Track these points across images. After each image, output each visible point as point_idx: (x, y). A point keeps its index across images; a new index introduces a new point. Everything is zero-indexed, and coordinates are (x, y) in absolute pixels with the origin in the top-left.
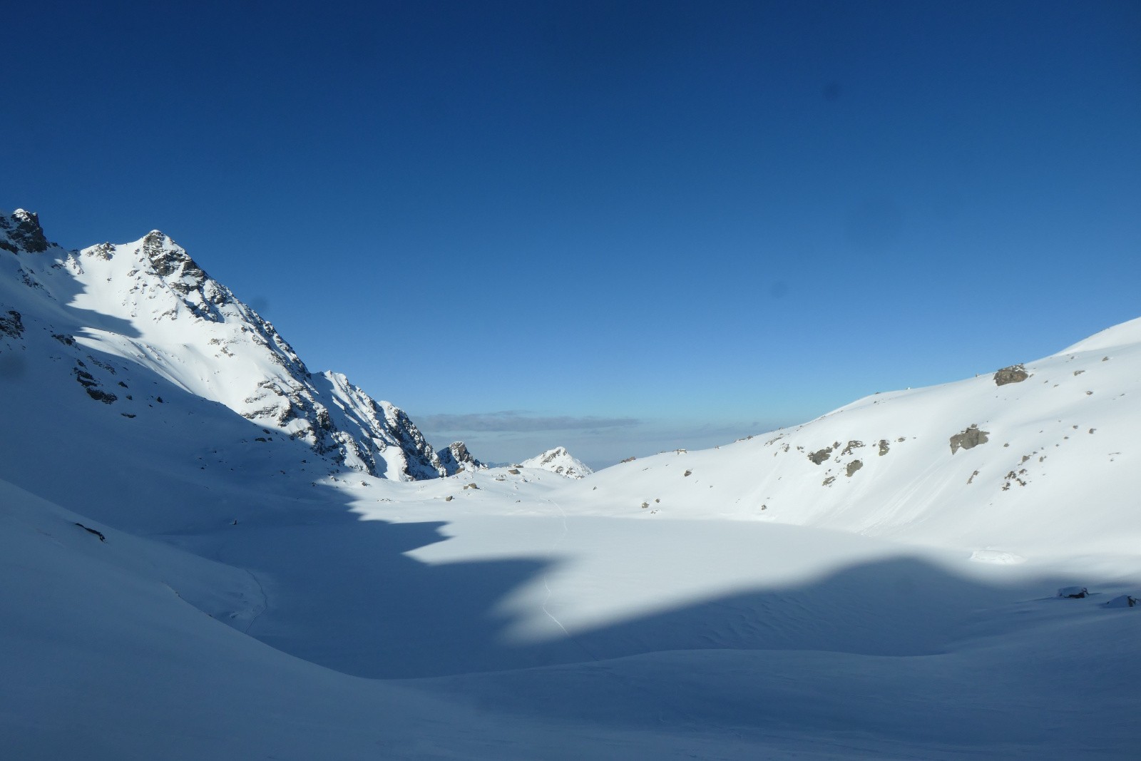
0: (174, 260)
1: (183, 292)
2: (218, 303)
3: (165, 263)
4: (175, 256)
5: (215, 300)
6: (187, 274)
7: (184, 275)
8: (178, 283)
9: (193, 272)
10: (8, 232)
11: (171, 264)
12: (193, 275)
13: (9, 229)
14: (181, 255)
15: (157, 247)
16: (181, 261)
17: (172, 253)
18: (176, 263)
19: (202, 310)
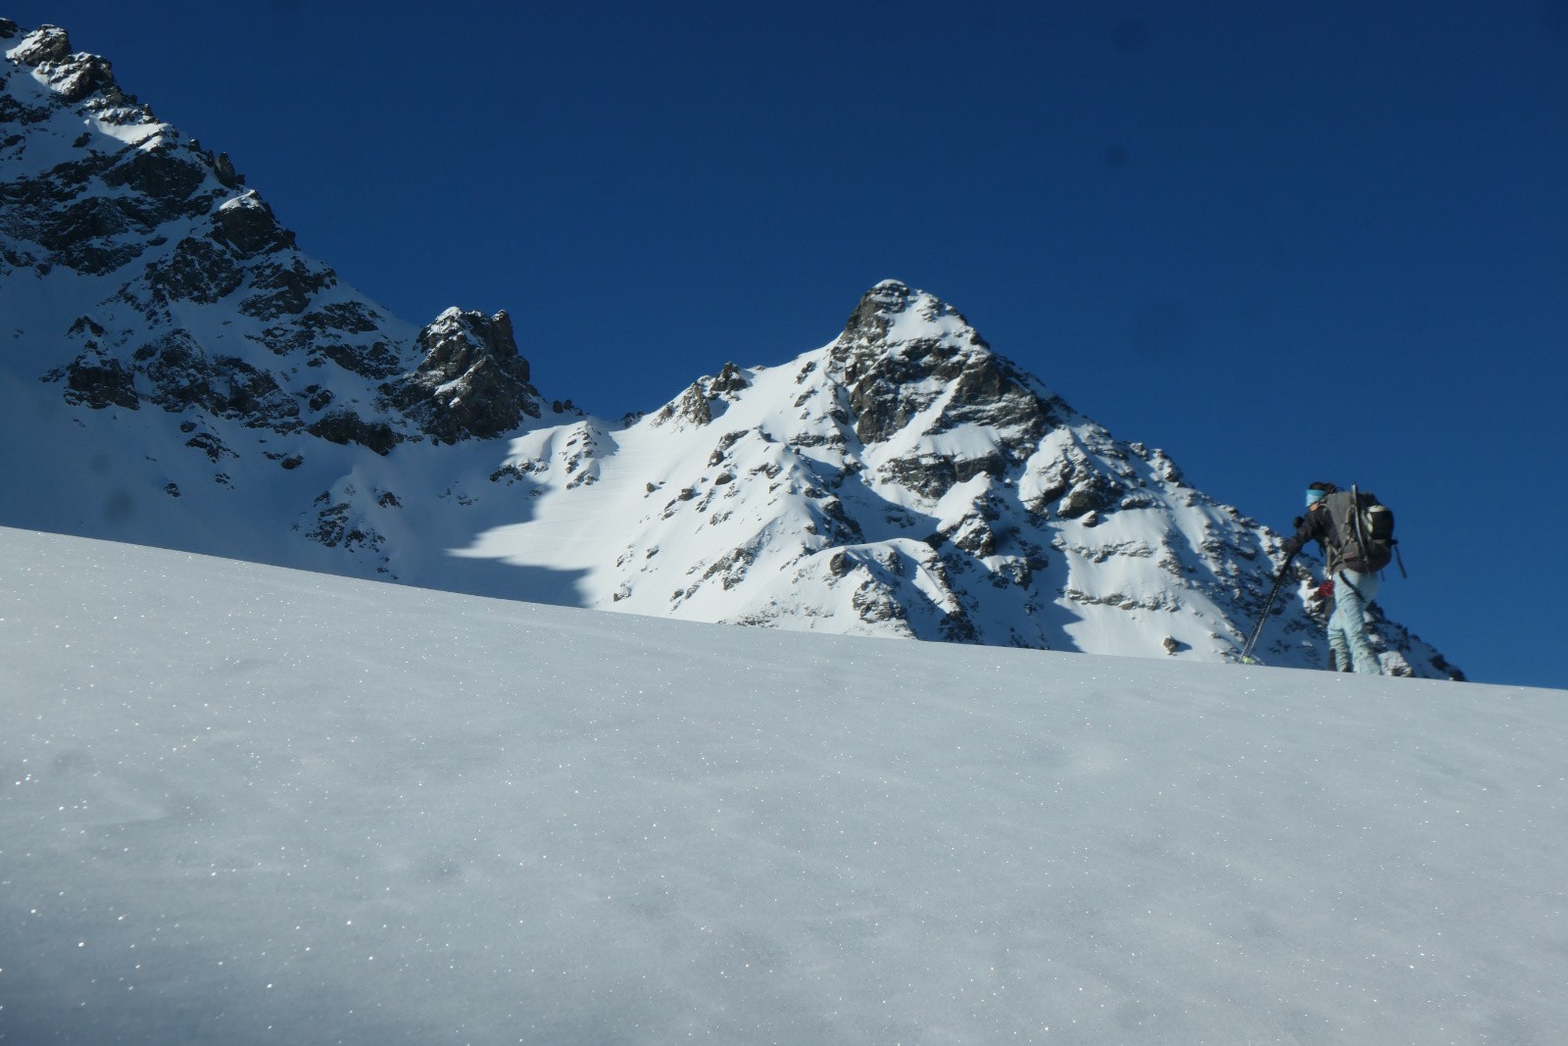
0: (921, 374)
1: (920, 490)
2: (1073, 513)
3: (878, 392)
4: (928, 359)
5: (1065, 503)
6: (964, 418)
7: (944, 424)
8: (907, 457)
9: (992, 408)
10: (385, 388)
11: (905, 391)
12: (993, 420)
13: (389, 380)
14: (953, 351)
15: (872, 340)
16: (949, 374)
17: (915, 352)
18: (931, 384)
19: (959, 546)
